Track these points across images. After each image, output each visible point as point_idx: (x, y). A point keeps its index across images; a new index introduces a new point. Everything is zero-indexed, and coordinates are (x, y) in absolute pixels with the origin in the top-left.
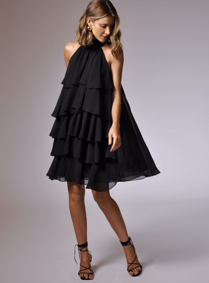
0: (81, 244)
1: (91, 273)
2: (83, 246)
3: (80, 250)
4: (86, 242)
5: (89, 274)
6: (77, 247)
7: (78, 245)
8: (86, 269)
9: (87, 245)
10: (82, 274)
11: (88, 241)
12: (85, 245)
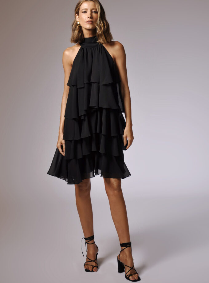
0: (87, 237)
1: (96, 266)
2: (90, 239)
3: (87, 243)
4: (93, 235)
5: (93, 267)
6: (84, 240)
7: (85, 238)
8: (91, 261)
9: (94, 237)
10: (87, 266)
11: (94, 234)
12: (92, 238)
